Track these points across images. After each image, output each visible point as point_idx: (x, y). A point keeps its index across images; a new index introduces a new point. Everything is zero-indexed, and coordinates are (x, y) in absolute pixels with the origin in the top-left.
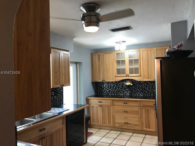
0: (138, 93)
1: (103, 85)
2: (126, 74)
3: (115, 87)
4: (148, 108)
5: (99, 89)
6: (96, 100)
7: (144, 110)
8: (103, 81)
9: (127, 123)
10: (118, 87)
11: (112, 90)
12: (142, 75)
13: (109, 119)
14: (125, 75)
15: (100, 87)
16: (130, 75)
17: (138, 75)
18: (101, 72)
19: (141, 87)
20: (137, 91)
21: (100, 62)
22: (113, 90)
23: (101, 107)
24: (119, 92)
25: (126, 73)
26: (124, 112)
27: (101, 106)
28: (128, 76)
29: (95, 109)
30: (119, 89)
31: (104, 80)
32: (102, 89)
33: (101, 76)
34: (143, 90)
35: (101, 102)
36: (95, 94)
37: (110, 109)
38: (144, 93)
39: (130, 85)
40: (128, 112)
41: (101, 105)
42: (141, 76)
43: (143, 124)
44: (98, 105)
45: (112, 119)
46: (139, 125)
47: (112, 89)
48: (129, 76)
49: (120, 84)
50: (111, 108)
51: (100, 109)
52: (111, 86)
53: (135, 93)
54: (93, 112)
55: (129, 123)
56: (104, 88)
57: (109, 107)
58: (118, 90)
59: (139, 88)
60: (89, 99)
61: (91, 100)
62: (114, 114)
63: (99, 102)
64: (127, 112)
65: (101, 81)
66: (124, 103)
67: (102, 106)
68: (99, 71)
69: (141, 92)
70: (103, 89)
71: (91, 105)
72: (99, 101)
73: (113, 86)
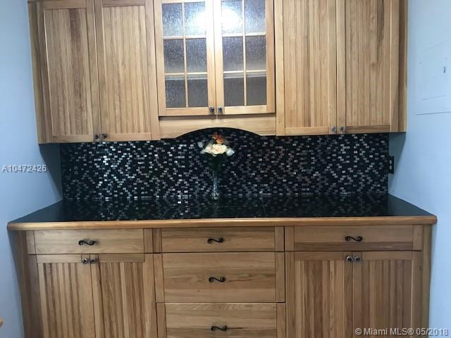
0: (249, 187)
1: (97, 156)
2: (211, 105)
3: (156, 166)
4: (319, 256)
5: (79, 177)
6: (65, 235)
7: (299, 265)
8: (97, 137)
9: (225, 329)
10: (166, 166)
11: (143, 178)
12: (280, 110)
13: (133, 315)
14: (205, 111)
15: (86, 168)
16: (228, 110)
17: (263, 109)
18: (89, 97)
19: (264, 161)
20: (248, 179)
21: (79, 50)
22: (147, 180)
23: (94, 266)
24: (171, 184)
25: (210, 99)
26: (211, 280)
27: (92, 262)
28: (216, 113)
29: (61, 277)
30: (171, 172)
31: (105, 136)
32: (91, 174)
33: (89, 116)
34: (270, 174)
35: (93, 243)
36: (60, 199)
37: (139, 271)
38: (275, 184)
39: (225, 153)
40: (227, 277)
41: (93, 257)
42: (273, 114)
43: (294, 323)
44: (77, 259)
45: (148, 314)
46: (276, 330)
47: (138, 176)
48: (222, 116)
49: (175, 154)
50: (145, 266)
51: (87, 276)
52: (134, 161)
53: (240, 187)
54: (51, 291)
55: (229, 325)
56: (102, 173)
57: (134, 263)
58: (166, 178)
59: (254, 168)
60: (24, 233)
61: (37, 236)
62: (159, 292)
63: (81, 243)
64: (223, 280)
65: (88, 138)
66: (210, 241)
67: (97, 261)
68: (79, 91)
69: (265, 180)
70: (96, 174)
71: (42, 260)
72: (83, 236)
73: (147, 160)
